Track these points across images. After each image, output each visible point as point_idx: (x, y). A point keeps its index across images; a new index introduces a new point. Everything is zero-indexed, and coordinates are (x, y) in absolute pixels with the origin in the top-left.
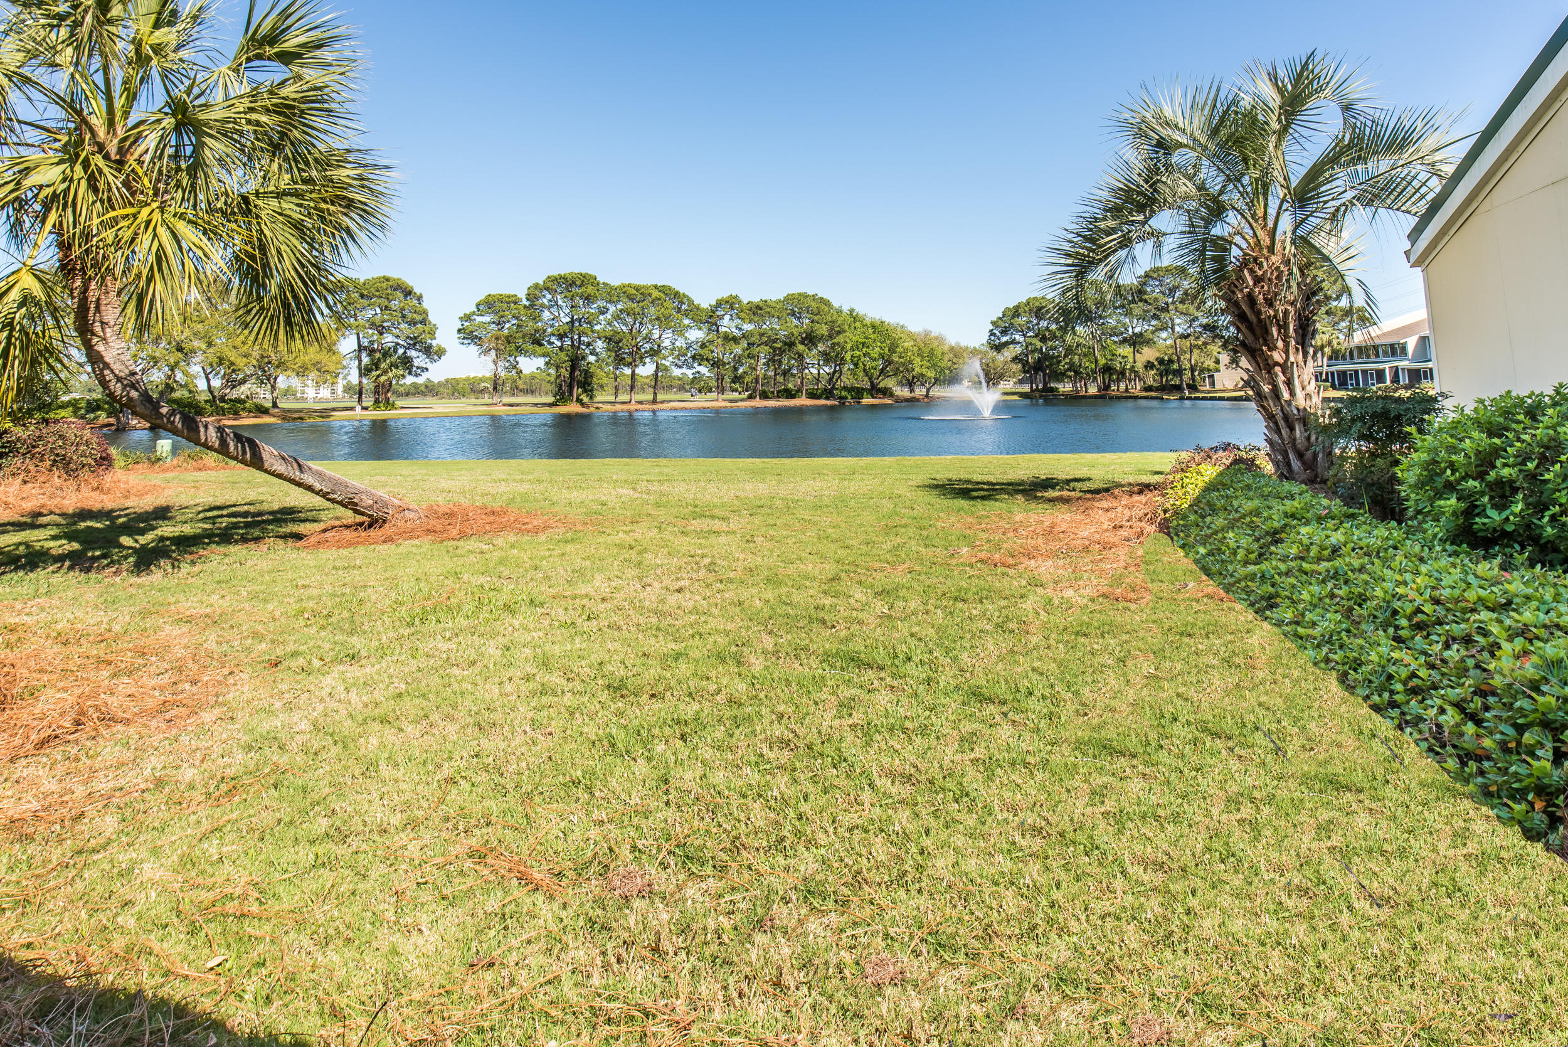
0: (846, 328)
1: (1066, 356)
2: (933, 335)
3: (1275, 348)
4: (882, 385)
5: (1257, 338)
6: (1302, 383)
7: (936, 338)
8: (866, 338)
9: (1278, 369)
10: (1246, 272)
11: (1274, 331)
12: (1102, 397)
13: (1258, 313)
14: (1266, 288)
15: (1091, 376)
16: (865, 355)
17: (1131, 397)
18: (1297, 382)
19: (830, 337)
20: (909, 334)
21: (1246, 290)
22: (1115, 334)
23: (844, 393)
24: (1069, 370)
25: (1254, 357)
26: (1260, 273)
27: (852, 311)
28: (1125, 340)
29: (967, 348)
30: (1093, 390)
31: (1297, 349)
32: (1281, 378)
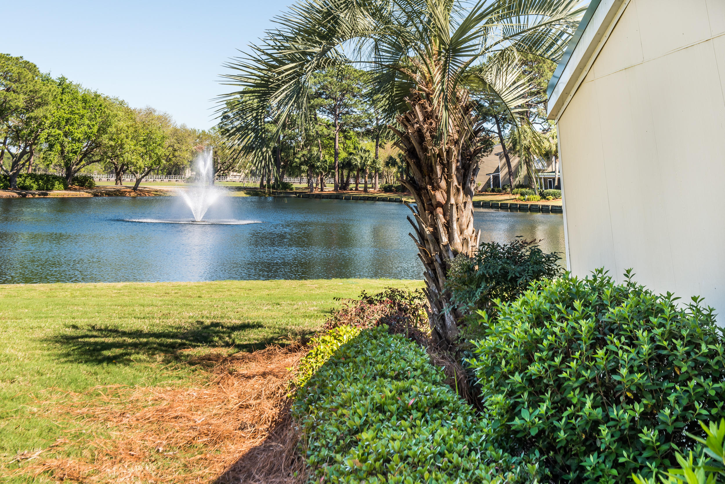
0: (50, 98)
1: (305, 145)
2: (156, 114)
3: (436, 188)
4: (83, 172)
5: (423, 176)
6: (460, 226)
7: (159, 118)
8: (72, 113)
9: (439, 210)
10: (417, 108)
11: (438, 169)
12: (337, 197)
13: (425, 150)
14: (434, 125)
15: (330, 170)
16: (66, 135)
17: (368, 199)
18: (455, 226)
19: (28, 109)
20: (129, 113)
21: (417, 126)
22: (358, 125)
23: (28, 182)
24: (305, 163)
25: (419, 195)
26: (429, 109)
27: (62, 80)
28: (368, 133)
29: (194, 131)
30: (329, 188)
31: (458, 190)
32: (441, 220)
